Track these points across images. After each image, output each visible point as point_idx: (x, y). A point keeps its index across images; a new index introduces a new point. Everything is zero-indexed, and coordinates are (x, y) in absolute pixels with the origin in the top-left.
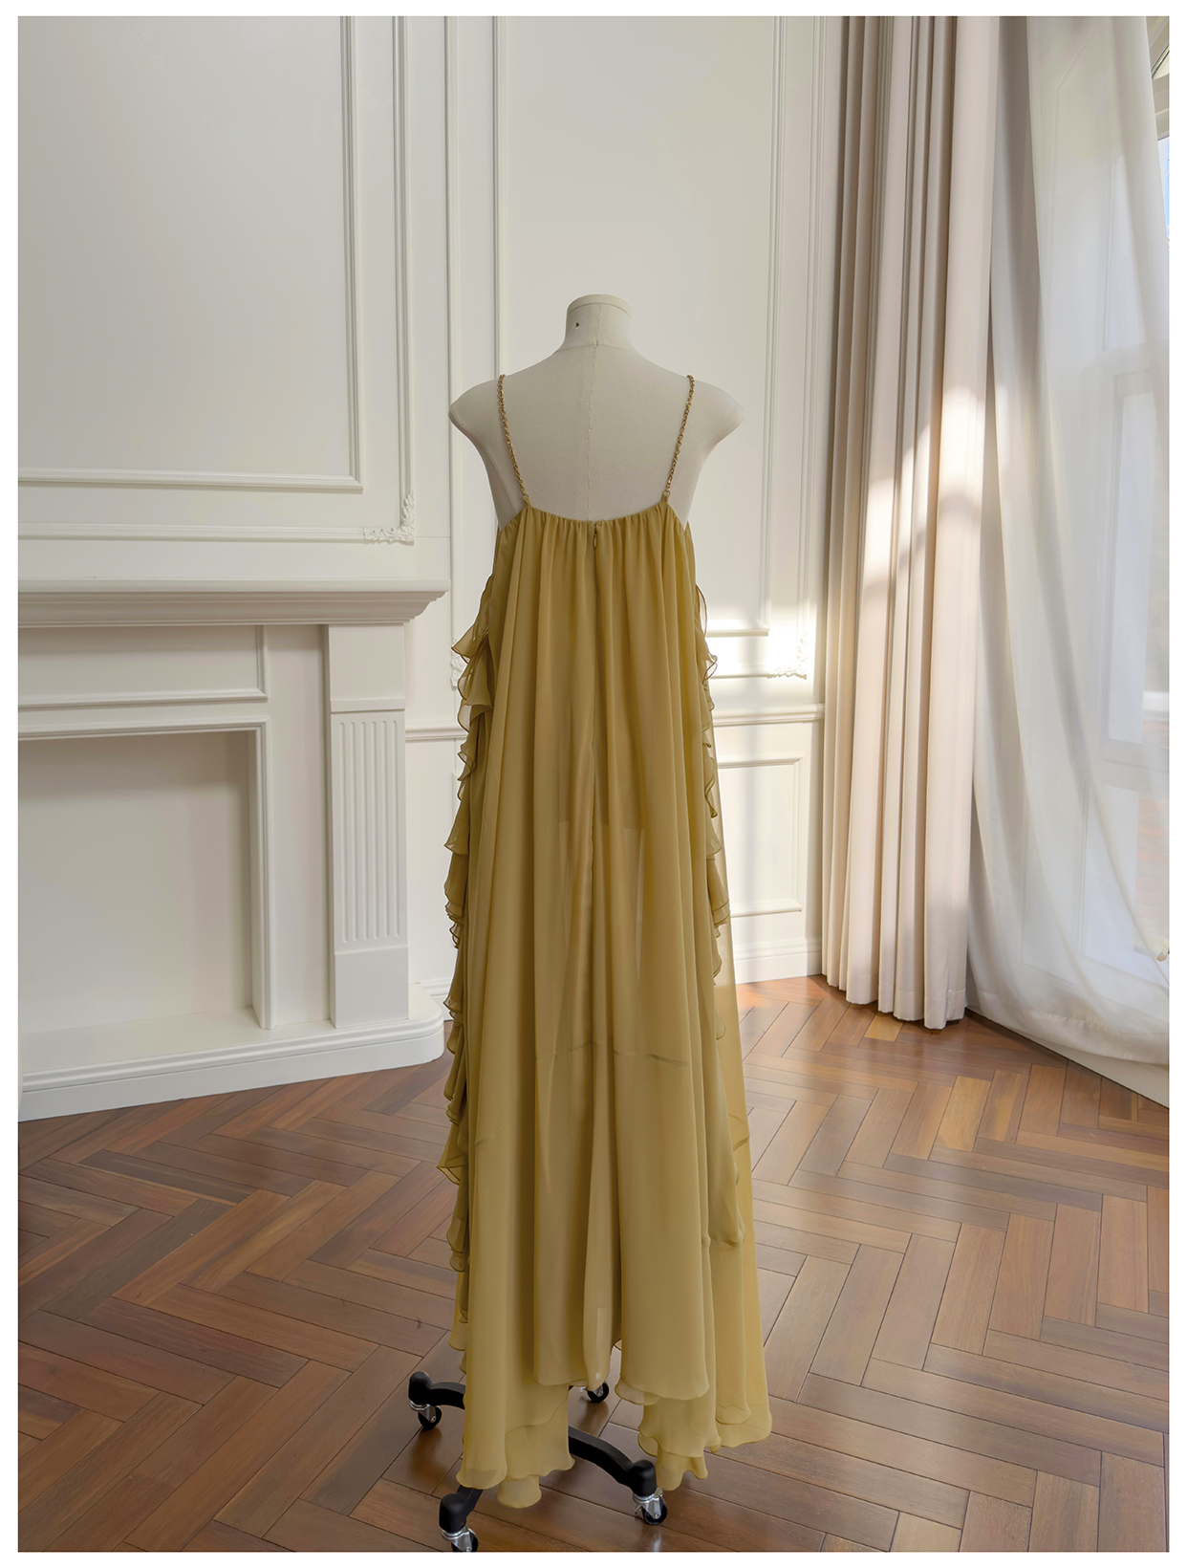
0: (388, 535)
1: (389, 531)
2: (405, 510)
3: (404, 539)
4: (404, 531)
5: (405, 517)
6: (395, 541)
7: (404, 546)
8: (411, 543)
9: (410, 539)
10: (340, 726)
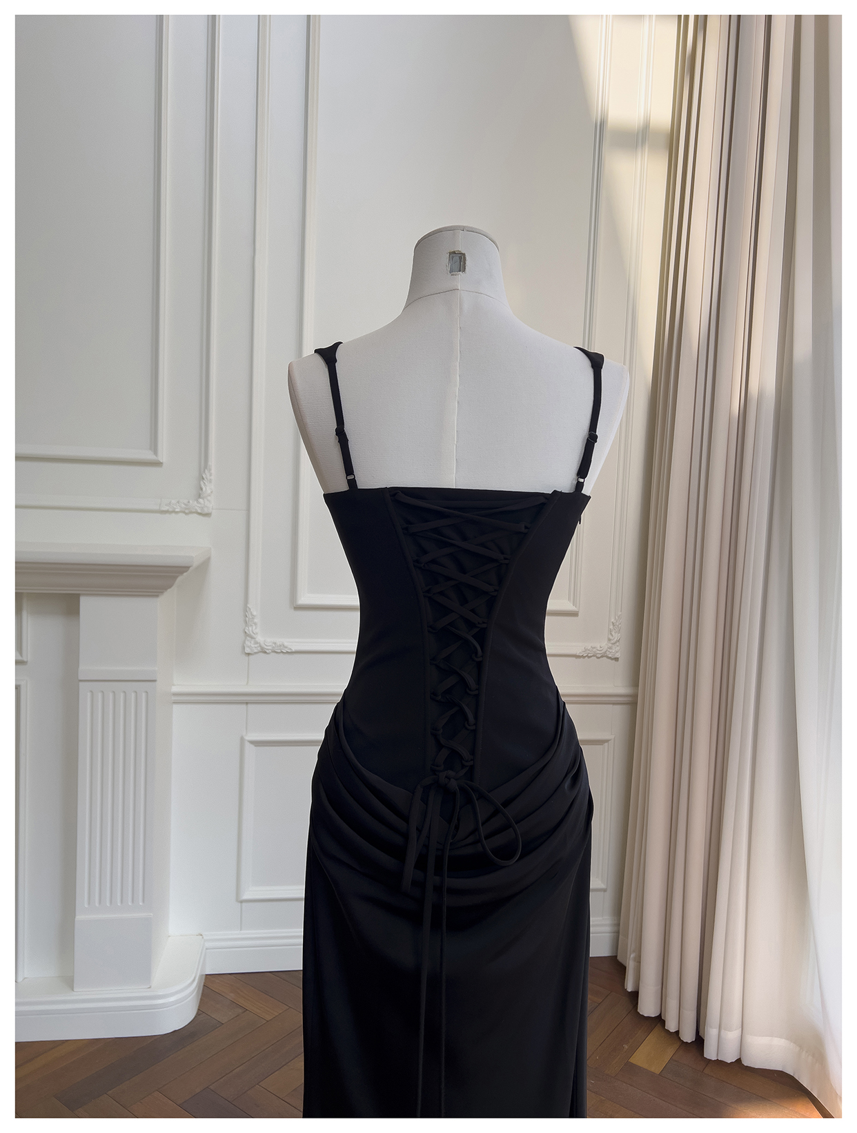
0: (183, 506)
1: (186, 501)
2: (202, 482)
3: (199, 511)
4: (200, 503)
5: (202, 489)
6: (191, 513)
7: (201, 517)
8: (208, 515)
9: (206, 511)
10: (89, 694)
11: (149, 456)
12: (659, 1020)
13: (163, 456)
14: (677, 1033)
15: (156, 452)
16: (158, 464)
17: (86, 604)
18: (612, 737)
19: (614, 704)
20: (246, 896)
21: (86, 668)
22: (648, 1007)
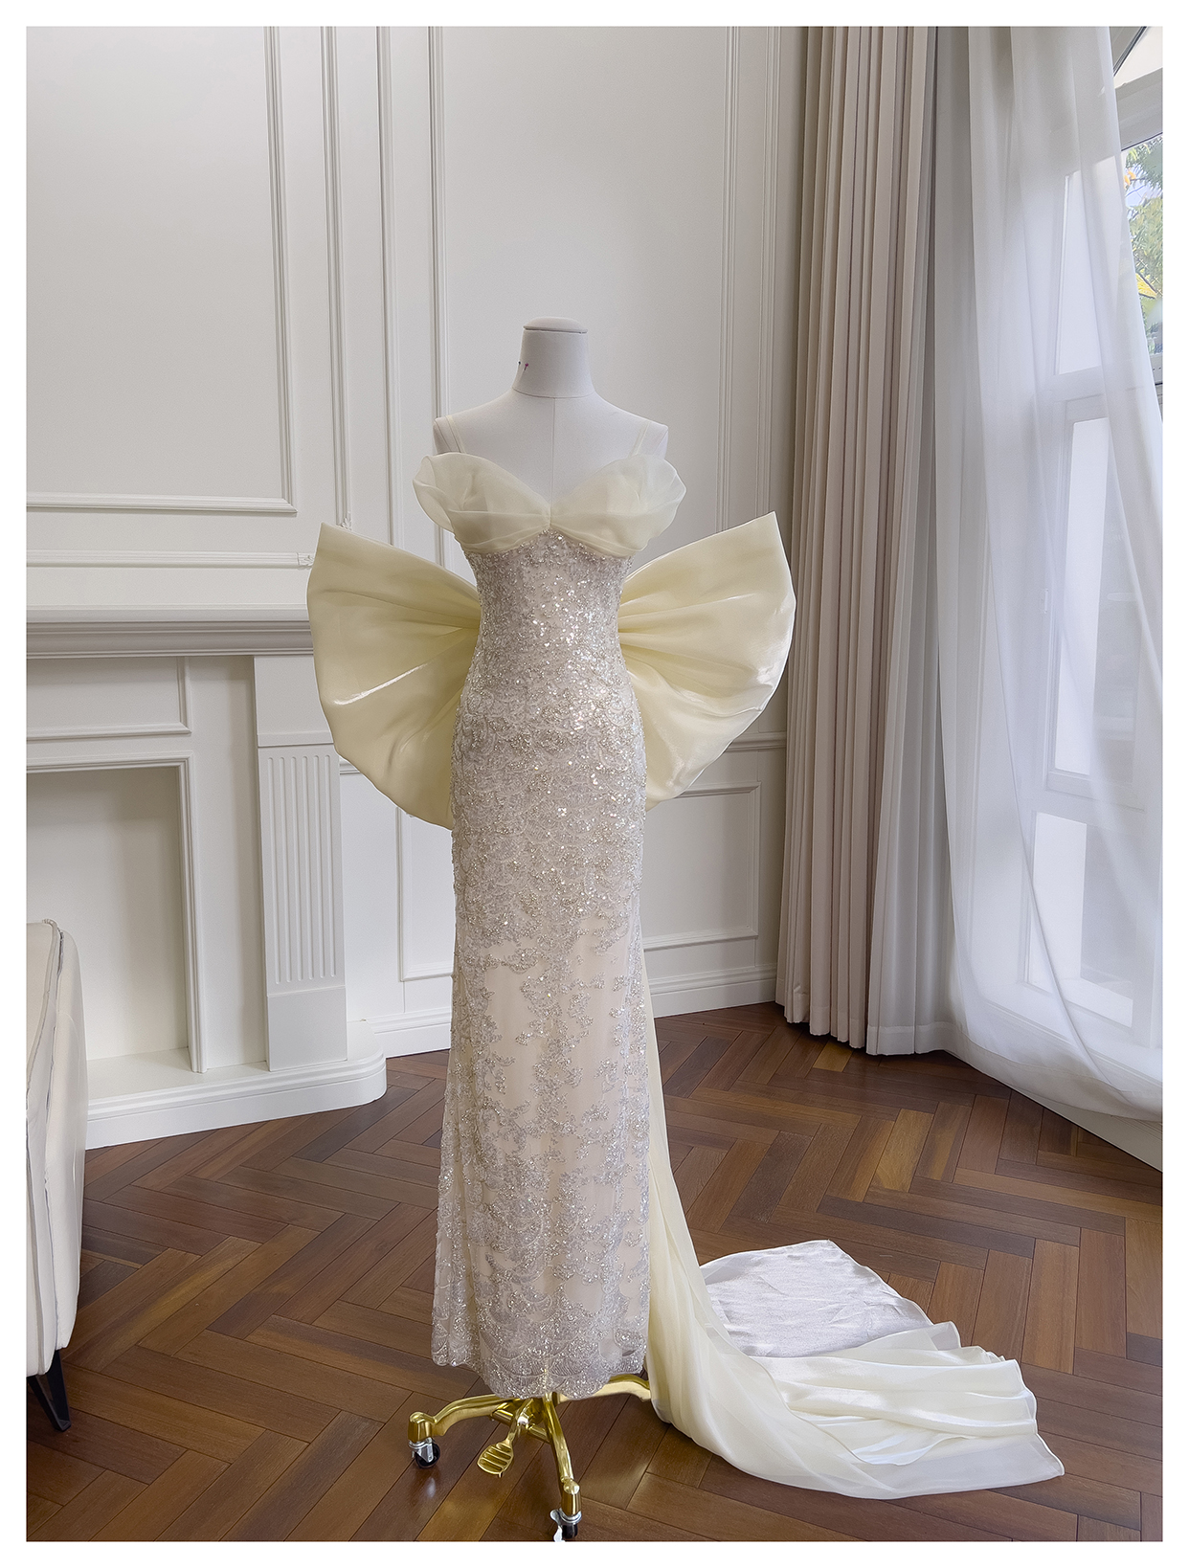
10: (269, 761)
11: (281, 504)
12: (828, 1039)
13: (298, 506)
14: (848, 1042)
15: (290, 501)
16: (292, 514)
17: (259, 664)
18: (756, 785)
19: (759, 750)
20: (407, 976)
21: (263, 734)
22: (817, 1029)
